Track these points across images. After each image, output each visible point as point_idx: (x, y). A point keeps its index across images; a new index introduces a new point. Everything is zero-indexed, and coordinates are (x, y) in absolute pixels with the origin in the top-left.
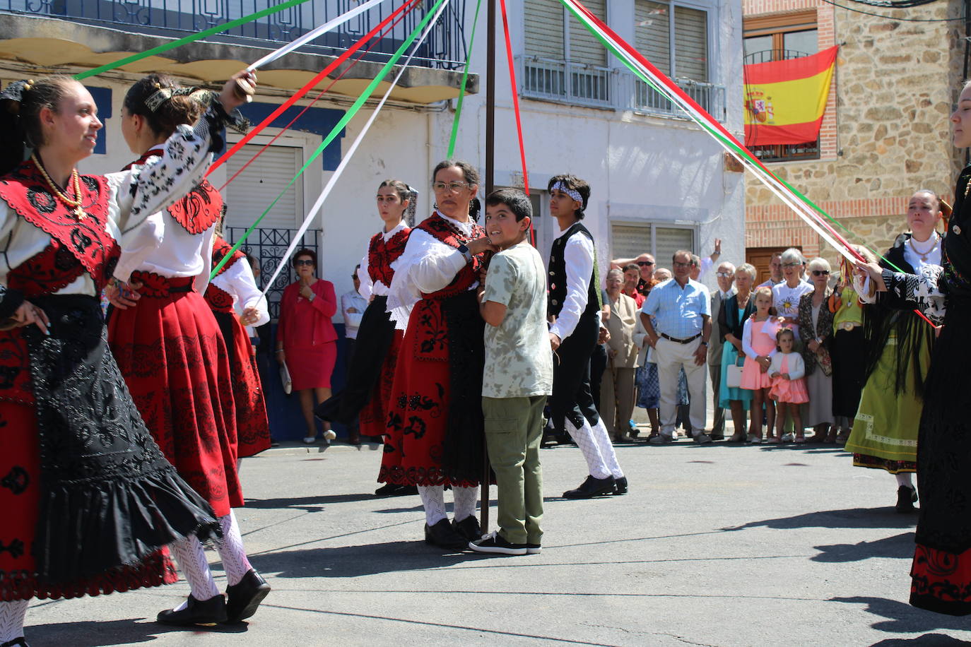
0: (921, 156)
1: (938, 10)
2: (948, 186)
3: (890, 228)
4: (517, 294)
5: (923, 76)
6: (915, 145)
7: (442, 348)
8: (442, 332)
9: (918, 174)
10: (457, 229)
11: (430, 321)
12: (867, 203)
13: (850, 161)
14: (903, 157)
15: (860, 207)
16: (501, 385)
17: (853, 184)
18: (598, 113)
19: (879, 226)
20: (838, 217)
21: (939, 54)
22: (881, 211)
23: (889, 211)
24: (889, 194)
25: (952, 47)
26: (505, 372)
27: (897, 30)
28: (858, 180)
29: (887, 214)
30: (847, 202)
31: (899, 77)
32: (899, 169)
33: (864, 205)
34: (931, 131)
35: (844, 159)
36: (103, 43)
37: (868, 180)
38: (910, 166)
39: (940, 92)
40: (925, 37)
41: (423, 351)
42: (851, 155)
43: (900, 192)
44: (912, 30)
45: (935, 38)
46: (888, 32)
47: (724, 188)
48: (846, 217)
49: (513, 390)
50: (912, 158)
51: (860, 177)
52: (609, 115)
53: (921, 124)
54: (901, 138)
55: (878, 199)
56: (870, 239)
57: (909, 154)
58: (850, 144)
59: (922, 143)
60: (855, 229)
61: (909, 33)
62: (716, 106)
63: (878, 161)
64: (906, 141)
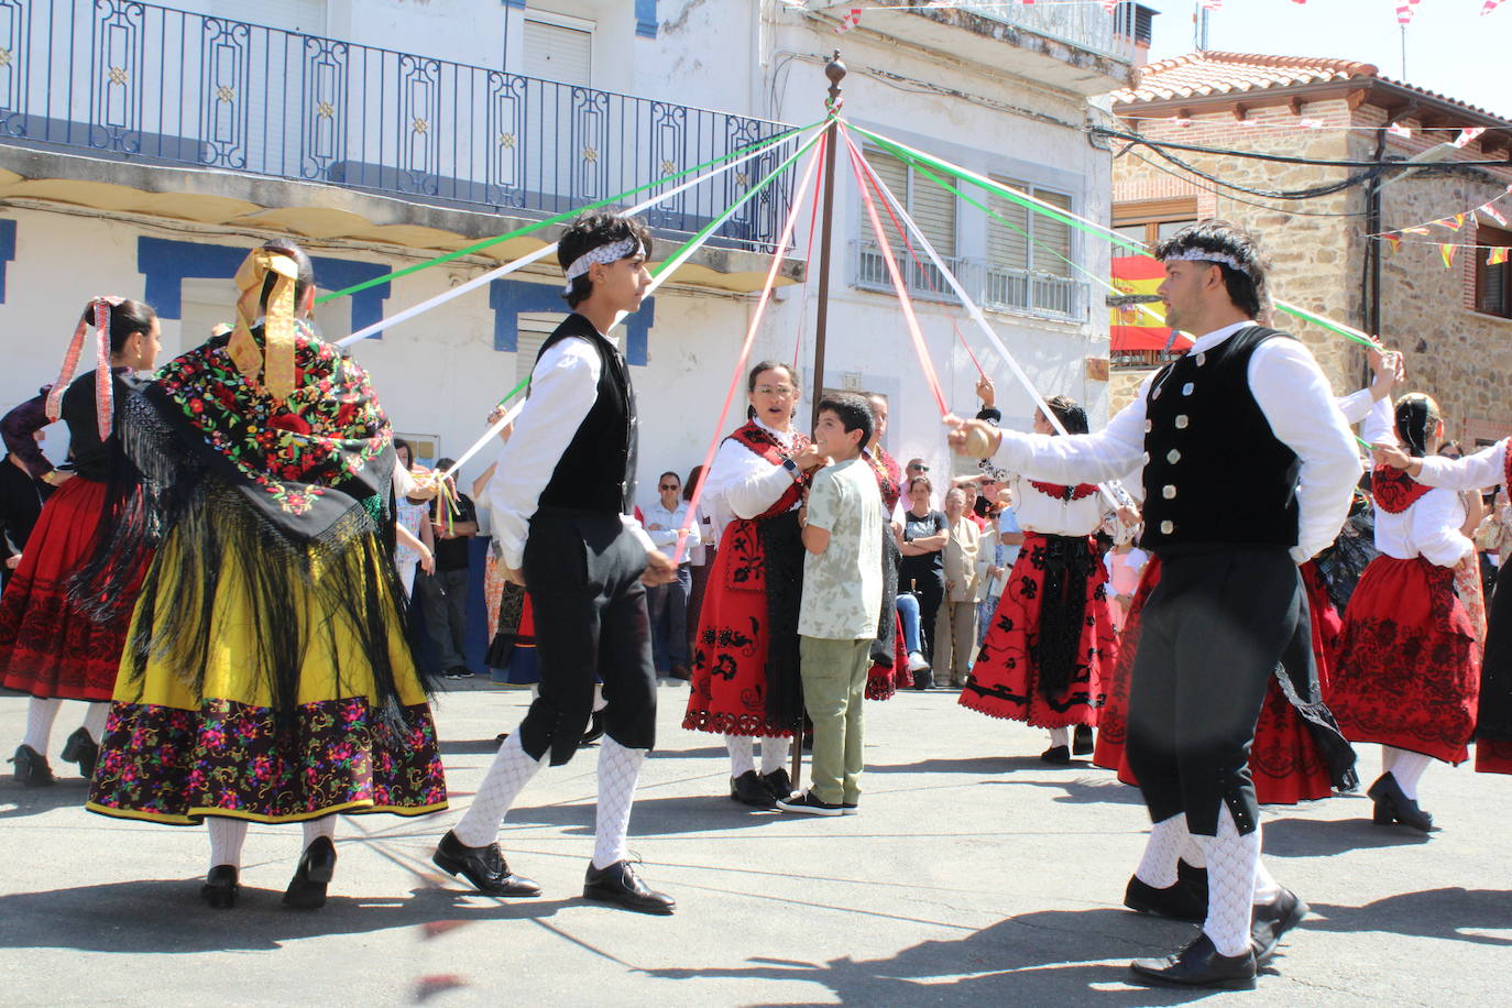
1: (1335, 203)
4: (842, 519)
5: (1316, 277)
7: (757, 577)
8: (758, 558)
10: (776, 439)
11: (745, 545)
16: (823, 624)
18: (942, 307)
21: (1335, 253)
25: (1350, 245)
26: (828, 609)
27: (1288, 225)
31: (1289, 277)
34: (1324, 340)
36: (384, 214)
39: (1335, 297)
40: (1320, 234)
41: (735, 581)
44: (1306, 225)
45: (1331, 235)
46: (1278, 227)
47: (1086, 399)
49: (835, 630)
52: (955, 311)
53: (1314, 333)
61: (1302, 228)
62: (1079, 304)
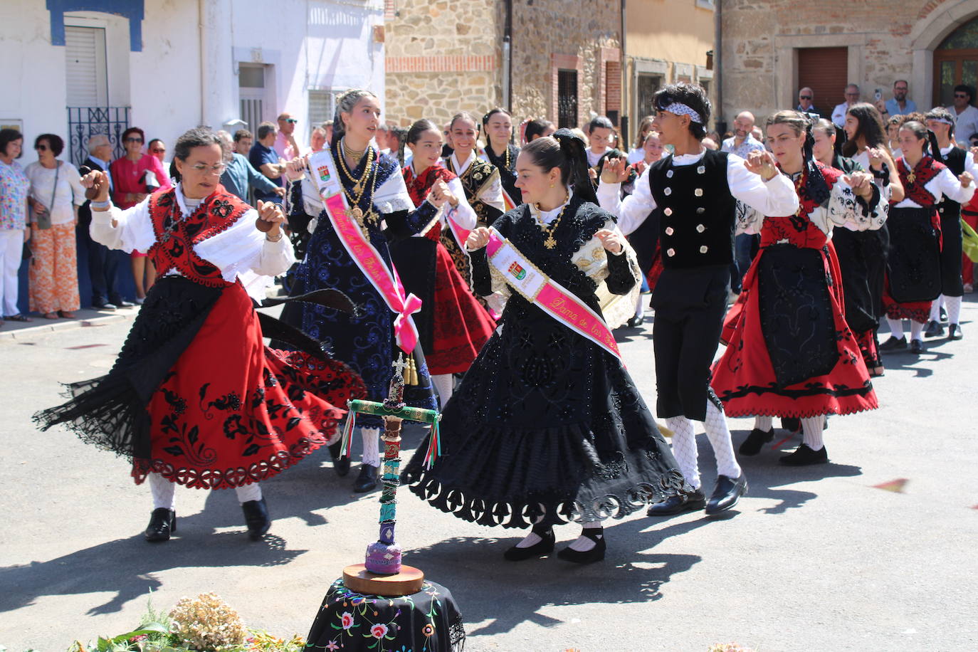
0: (469, 20)
2: (492, 48)
3: (441, 83)
6: (464, 10)
9: (467, 36)
12: (422, 59)
13: (406, 21)
14: (454, 20)
15: (415, 63)
17: (409, 42)
19: (431, 80)
20: (396, 71)
22: (434, 68)
23: (442, 69)
24: (441, 53)
28: (414, 39)
29: (440, 70)
30: (404, 59)
32: (450, 31)
33: (419, 62)
35: (401, 19)
37: (423, 40)
38: (460, 29)
42: (407, 17)
43: (451, 52)
48: (403, 71)
50: (462, 22)
51: (415, 36)
54: (452, 4)
55: (432, 56)
56: (423, 92)
57: (459, 17)
58: (406, 6)
59: (470, 9)
60: (410, 83)
63: (432, 23)
64: (456, 6)
